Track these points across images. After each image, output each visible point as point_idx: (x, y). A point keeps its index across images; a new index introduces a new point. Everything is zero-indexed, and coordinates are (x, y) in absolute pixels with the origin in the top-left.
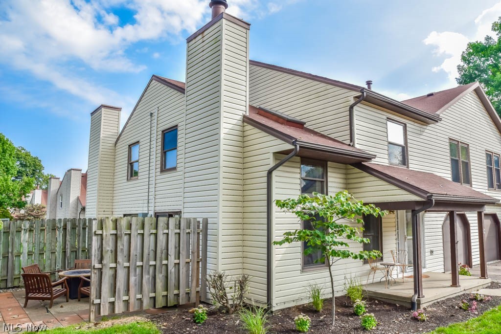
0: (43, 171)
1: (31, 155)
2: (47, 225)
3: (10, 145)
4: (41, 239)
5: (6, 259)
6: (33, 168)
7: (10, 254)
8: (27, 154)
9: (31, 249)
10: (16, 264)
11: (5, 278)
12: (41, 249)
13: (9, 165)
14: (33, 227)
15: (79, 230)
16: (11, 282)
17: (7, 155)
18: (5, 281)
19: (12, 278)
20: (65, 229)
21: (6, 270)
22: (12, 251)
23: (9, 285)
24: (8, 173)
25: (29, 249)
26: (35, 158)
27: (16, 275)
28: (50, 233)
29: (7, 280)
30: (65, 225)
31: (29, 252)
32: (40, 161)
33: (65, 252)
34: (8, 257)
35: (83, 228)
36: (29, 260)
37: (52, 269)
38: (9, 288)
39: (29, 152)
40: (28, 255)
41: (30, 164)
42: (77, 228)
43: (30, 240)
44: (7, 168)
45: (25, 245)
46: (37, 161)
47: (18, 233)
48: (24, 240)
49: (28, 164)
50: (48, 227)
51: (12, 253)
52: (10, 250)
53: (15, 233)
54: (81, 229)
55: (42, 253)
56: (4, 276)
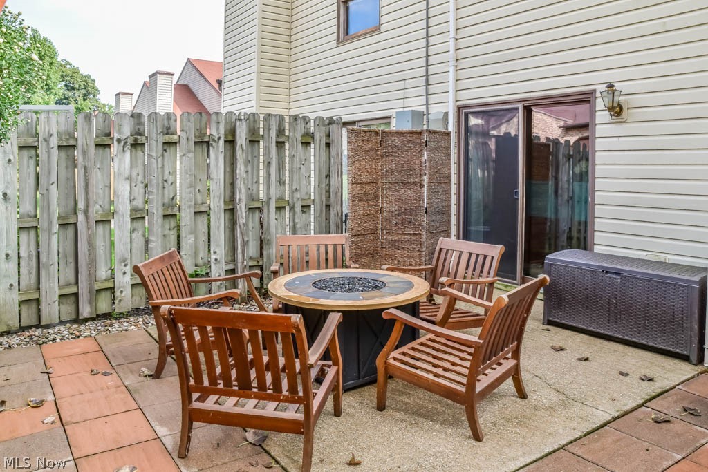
0: (98, 96)
1: (81, 73)
2: (182, 130)
3: (49, 47)
4: (167, 173)
5: (71, 231)
6: (84, 92)
7: (81, 217)
8: (75, 71)
9: (139, 203)
10: (101, 245)
11: (73, 290)
12: (166, 201)
13: (50, 79)
14: (142, 134)
15: (267, 149)
16: (90, 303)
17: (47, 63)
18: (73, 299)
19: (90, 292)
20: (231, 143)
21: (72, 265)
22: (87, 206)
23: (85, 311)
24: (49, 93)
25: (134, 203)
26: (85, 77)
27: (102, 281)
28: (191, 155)
29: (76, 295)
30: (232, 132)
31: (134, 210)
32: (94, 81)
33: (231, 211)
34: (75, 224)
35: (277, 142)
36: (134, 235)
37: (200, 262)
38: (86, 320)
39: (78, 68)
40: (133, 219)
41: (80, 86)
42: (261, 143)
43: (134, 174)
44: (47, 85)
45: (123, 189)
46: (89, 81)
47: (100, 150)
48: (119, 174)
49: (77, 86)
50: (184, 136)
51: (86, 212)
52: (81, 205)
53: (92, 148)
54: (274, 145)
55: (169, 212)
56: (68, 285)
